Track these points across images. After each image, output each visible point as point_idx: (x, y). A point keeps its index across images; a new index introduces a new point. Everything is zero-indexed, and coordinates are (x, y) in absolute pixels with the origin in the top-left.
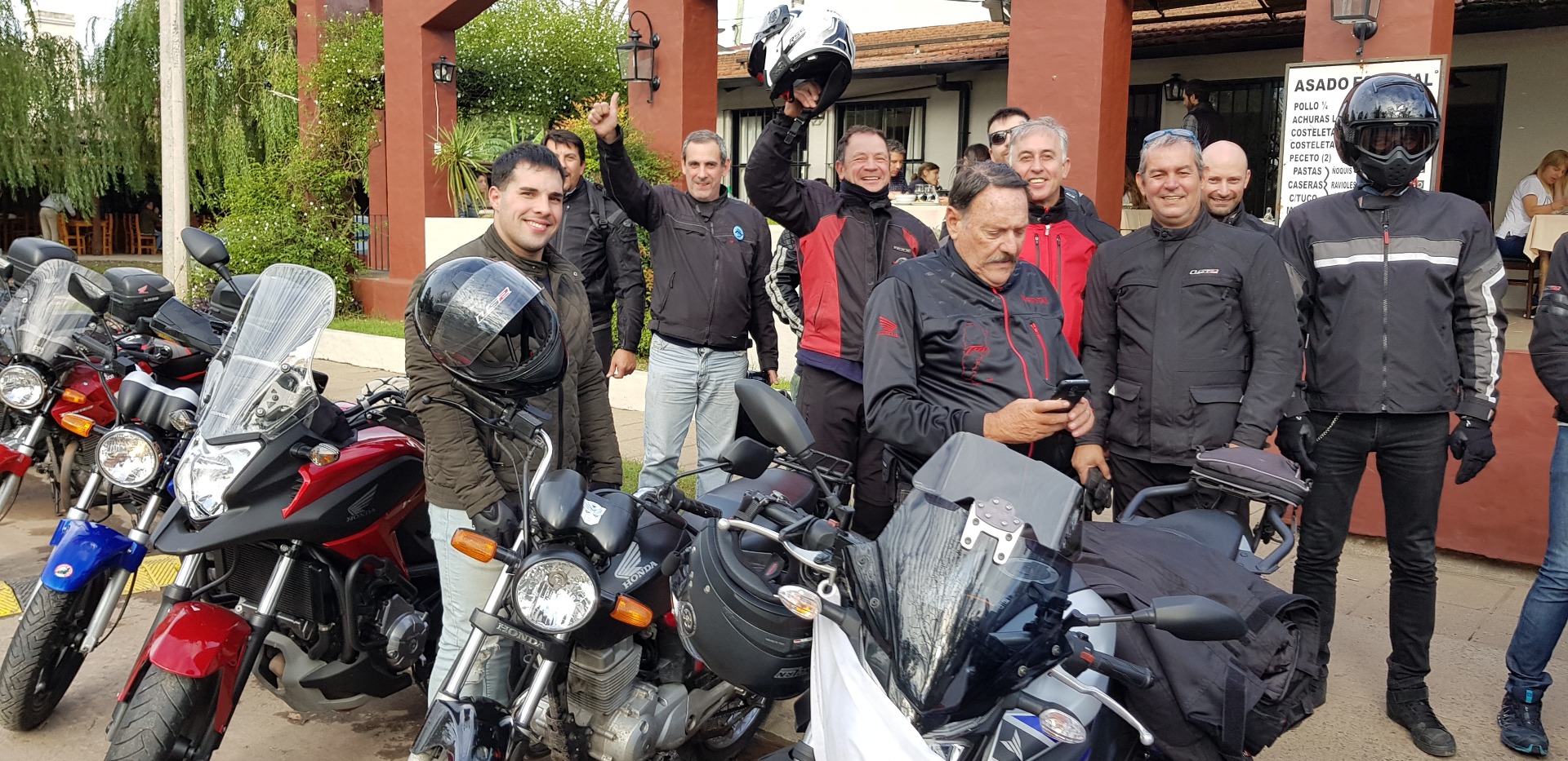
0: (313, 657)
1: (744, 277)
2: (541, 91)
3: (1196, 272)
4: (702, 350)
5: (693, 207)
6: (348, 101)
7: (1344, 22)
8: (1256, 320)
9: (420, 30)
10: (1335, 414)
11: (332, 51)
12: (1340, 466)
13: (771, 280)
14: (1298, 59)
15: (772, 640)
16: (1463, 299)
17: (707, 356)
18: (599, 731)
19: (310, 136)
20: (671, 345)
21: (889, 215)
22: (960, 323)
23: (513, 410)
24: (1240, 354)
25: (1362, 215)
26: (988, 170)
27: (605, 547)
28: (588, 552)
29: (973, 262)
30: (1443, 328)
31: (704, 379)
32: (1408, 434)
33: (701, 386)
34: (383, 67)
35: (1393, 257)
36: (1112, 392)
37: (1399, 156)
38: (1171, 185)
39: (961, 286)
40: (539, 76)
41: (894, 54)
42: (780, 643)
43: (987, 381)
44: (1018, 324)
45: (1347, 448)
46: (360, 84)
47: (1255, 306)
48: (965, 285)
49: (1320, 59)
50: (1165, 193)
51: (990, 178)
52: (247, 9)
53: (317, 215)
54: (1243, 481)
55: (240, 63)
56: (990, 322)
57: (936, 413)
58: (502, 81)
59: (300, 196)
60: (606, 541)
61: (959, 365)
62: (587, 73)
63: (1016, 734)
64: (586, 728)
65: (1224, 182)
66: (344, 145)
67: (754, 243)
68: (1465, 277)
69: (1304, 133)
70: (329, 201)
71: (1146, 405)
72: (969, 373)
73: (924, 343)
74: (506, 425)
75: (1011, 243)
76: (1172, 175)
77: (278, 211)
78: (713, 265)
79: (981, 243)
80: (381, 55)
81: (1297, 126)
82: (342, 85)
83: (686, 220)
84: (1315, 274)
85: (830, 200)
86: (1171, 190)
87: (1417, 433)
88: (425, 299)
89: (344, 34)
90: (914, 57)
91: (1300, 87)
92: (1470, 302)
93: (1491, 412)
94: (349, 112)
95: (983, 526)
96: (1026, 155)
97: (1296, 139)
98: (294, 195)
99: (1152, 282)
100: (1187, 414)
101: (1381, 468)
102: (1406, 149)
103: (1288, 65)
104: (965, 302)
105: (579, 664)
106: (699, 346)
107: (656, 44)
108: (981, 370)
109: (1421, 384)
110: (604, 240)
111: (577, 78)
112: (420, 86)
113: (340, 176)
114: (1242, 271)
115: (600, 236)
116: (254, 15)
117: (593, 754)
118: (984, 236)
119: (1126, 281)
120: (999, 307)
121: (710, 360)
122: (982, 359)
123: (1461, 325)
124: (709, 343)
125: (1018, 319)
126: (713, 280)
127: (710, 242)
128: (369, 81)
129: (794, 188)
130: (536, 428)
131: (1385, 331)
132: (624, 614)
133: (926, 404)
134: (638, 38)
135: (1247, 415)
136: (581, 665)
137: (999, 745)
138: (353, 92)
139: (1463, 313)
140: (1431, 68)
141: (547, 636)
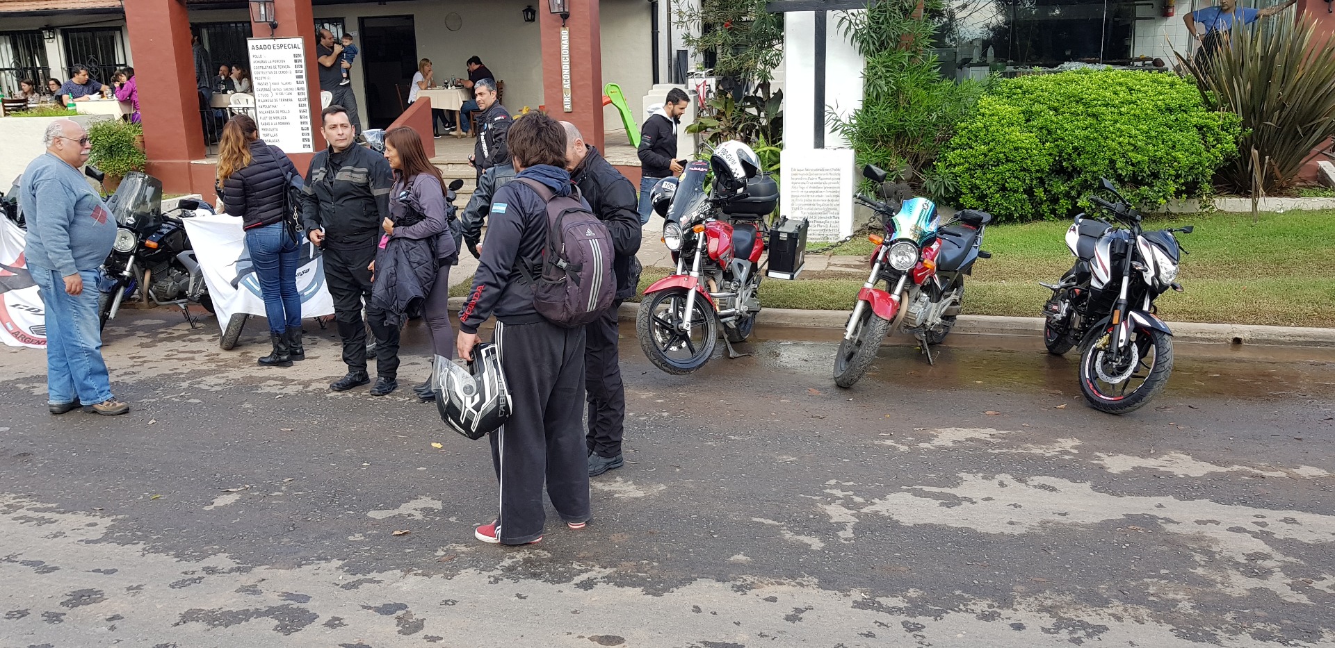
14: (251, 36)
49: (259, 36)
69: (259, 68)
81: (256, 65)
91: (253, 48)
97: (256, 70)
103: (248, 38)
140: (299, 41)
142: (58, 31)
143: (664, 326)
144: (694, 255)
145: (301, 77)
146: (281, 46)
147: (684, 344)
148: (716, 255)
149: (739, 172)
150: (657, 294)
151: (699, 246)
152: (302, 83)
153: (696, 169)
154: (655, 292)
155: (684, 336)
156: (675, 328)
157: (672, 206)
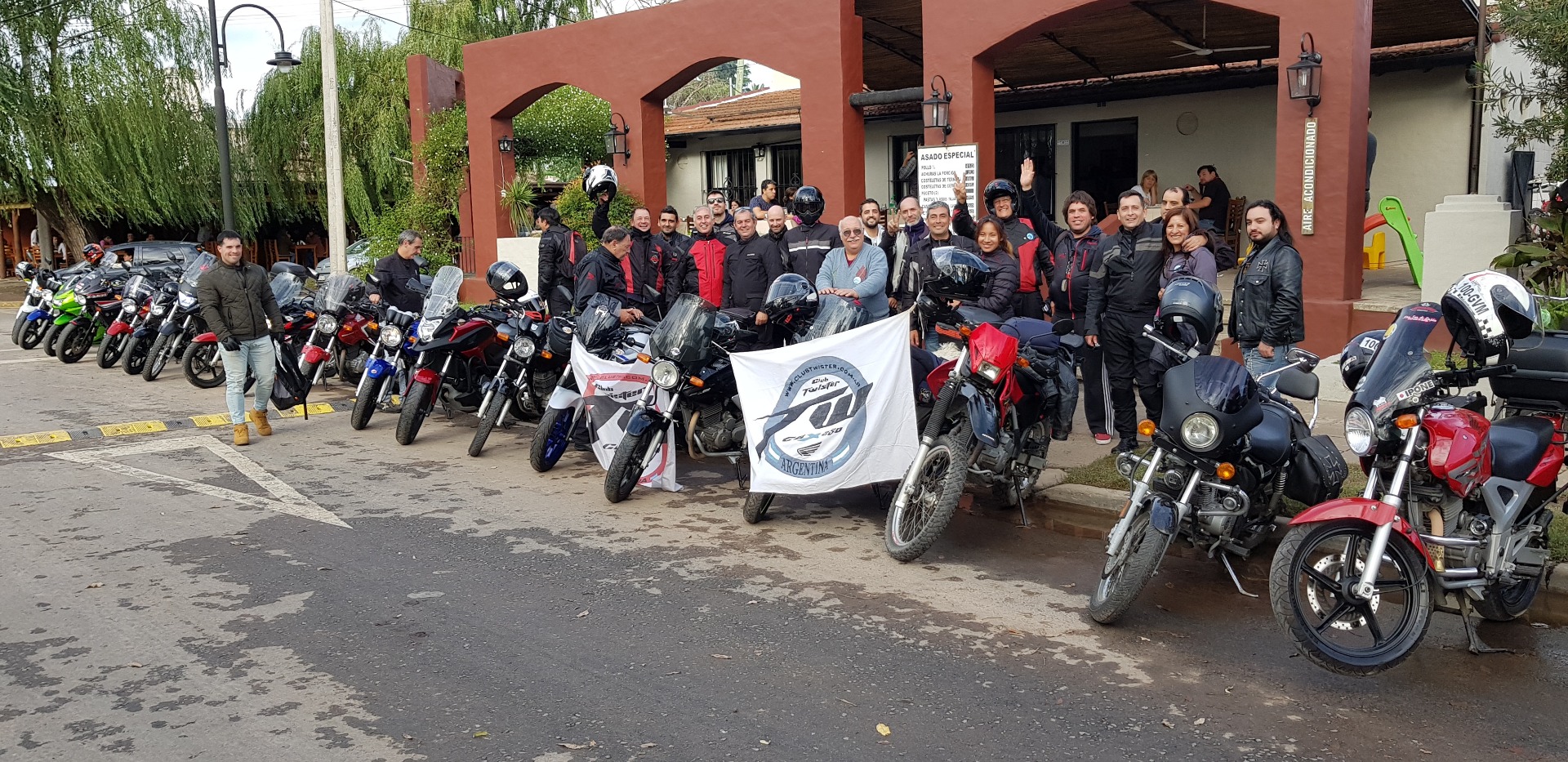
3: (749, 255)
6: (445, 165)
9: (491, 120)
11: (435, 133)
14: (923, 144)
19: (422, 188)
25: (801, 233)
34: (467, 142)
35: (808, 247)
37: (808, 213)
46: (453, 153)
49: (931, 144)
50: (742, 228)
60: (538, 335)
65: (775, 221)
66: (444, 193)
70: (436, 229)
76: (744, 222)
80: (466, 135)
82: (441, 155)
84: (789, 254)
89: (442, 121)
94: (446, 171)
99: (737, 259)
100: (745, 302)
102: (811, 211)
107: (627, 131)
112: (491, 154)
113: (442, 213)
114: (762, 255)
128: (459, 152)
134: (616, 129)
138: (448, 159)
140: (972, 149)
141: (524, 360)
142: (768, 149)
143: (1323, 583)
144: (1396, 467)
146: (953, 154)
147: (1363, 621)
148: (1442, 469)
149: (1492, 327)
150: (1314, 527)
151: (1408, 451)
153: (1415, 318)
154: (1311, 523)
155: (1363, 606)
156: (1344, 591)
157: (1364, 379)
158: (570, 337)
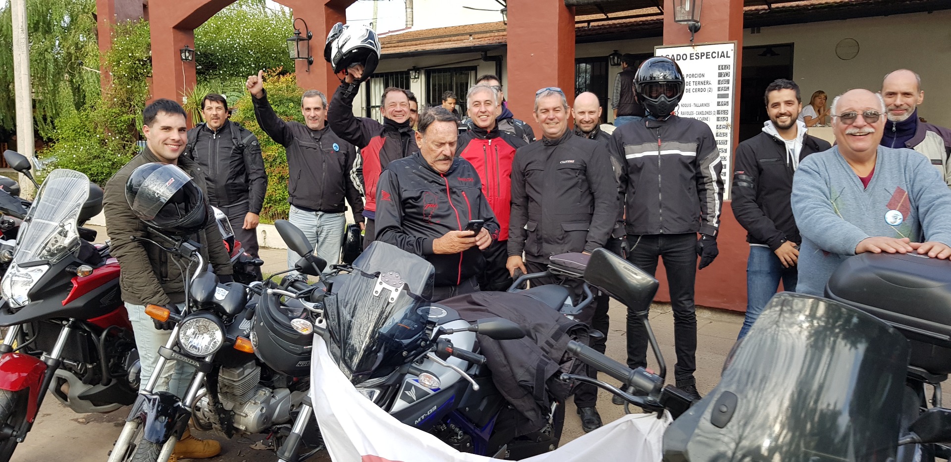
0: (85, 383)
1: (340, 171)
2: (249, 65)
3: (563, 162)
4: (318, 213)
5: (310, 134)
6: (130, 73)
7: (682, 23)
8: (594, 186)
9: (172, 30)
10: (639, 236)
11: (120, 43)
12: (644, 263)
13: (353, 173)
14: (660, 43)
15: (292, 346)
16: (700, 173)
17: (321, 216)
18: (238, 412)
19: (107, 94)
20: (300, 211)
21: (409, 136)
22: (422, 192)
23: (180, 242)
24: (589, 204)
25: (647, 130)
26: (435, 112)
27: (228, 311)
28: (221, 315)
29: (429, 160)
30: (690, 189)
31: (320, 229)
32: (675, 245)
33: (319, 233)
34: (150, 52)
35: (663, 153)
36: (526, 227)
37: (663, 99)
38: (551, 117)
39: (424, 174)
40: (247, 56)
41: (458, 40)
42: (298, 349)
43: (437, 222)
44: (454, 193)
45: (647, 253)
46: (137, 62)
47: (594, 179)
48: (426, 173)
49: (672, 43)
50: (548, 121)
51: (436, 116)
52: (71, 16)
53: (114, 142)
54: (571, 270)
55: (68, 49)
56: (439, 192)
57: (409, 240)
58: (224, 59)
59: (102, 130)
60: (228, 308)
61: (422, 215)
62: (276, 54)
63: (413, 388)
64: (231, 411)
65: (587, 114)
66: (129, 99)
67: (345, 152)
68: (700, 162)
70: (121, 133)
71: (540, 233)
72: (427, 218)
73: (404, 203)
74: (177, 250)
75: (447, 150)
76: (551, 111)
77: (88, 140)
78: (322, 165)
79: (432, 150)
80: (149, 45)
82: (126, 63)
83: (306, 141)
84: (626, 162)
85: (377, 128)
86: (552, 120)
87: (680, 244)
88: (130, 185)
89: (126, 32)
90: (469, 42)
92: (704, 175)
93: (715, 231)
94: (131, 79)
95: (385, 285)
96: (477, 103)
98: (98, 130)
99: (541, 168)
100: (561, 237)
101: (665, 263)
102: (667, 96)
103: (656, 47)
104: (426, 182)
105: (223, 376)
106: (316, 211)
107: (310, 38)
108: (433, 217)
109: (679, 218)
110: (242, 153)
111: (270, 57)
112: (173, 62)
113: (127, 118)
114: (586, 162)
115: (239, 151)
116: (76, 20)
117: (235, 425)
118: (434, 147)
119: (528, 169)
120: (444, 184)
121: (323, 219)
122: (434, 211)
123: (701, 187)
124: (322, 209)
125: (454, 190)
126: (322, 173)
127: (320, 153)
128: (142, 60)
129: (355, 122)
130: (193, 251)
131: (660, 191)
132: (240, 346)
133: (404, 235)
134: (299, 34)
135: (591, 237)
136: (226, 377)
137: (404, 393)
138: (133, 67)
139: (701, 181)
140: (729, 48)
141: (200, 359)
145: (726, 96)
146: (702, 55)
152: (726, 104)
158: (309, 339)
